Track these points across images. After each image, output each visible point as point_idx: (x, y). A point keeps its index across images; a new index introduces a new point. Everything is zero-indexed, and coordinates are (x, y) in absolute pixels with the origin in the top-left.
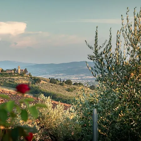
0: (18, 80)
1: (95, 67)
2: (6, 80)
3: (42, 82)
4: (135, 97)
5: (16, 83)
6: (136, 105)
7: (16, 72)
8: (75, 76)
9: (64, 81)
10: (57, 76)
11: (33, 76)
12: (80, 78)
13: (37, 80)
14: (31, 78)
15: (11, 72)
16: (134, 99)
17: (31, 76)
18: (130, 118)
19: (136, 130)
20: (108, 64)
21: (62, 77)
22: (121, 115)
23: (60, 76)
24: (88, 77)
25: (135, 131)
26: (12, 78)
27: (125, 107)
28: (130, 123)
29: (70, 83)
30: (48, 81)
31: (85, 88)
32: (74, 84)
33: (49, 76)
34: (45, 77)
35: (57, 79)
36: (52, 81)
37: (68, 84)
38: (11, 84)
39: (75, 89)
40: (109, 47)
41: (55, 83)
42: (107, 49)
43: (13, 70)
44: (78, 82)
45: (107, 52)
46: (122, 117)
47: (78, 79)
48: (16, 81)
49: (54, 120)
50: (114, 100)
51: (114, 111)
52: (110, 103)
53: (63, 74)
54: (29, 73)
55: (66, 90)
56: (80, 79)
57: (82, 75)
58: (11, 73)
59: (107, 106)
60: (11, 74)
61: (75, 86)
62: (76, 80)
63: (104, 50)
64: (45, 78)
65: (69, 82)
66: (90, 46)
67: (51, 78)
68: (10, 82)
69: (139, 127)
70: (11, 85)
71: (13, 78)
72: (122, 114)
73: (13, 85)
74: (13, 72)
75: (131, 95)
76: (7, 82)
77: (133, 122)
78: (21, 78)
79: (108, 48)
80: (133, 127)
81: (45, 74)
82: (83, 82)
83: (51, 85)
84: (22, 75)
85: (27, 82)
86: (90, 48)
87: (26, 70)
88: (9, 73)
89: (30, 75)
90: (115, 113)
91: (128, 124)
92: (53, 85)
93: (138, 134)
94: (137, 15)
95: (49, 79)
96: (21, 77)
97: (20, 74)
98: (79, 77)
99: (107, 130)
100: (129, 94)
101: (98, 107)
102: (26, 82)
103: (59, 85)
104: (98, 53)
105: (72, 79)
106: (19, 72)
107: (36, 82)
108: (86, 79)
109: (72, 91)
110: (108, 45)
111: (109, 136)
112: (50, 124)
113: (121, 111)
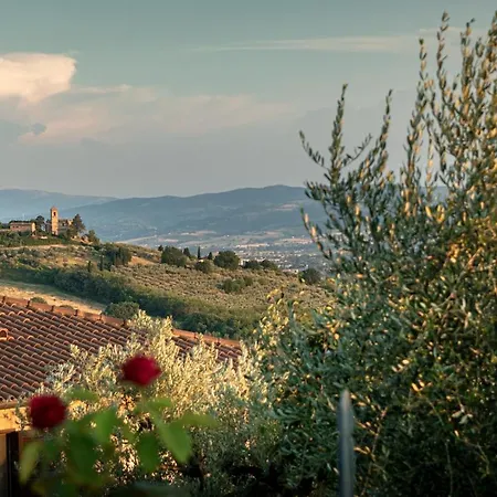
0: (51, 255)
1: (328, 226)
2: (9, 257)
3: (135, 260)
4: (466, 324)
5: (44, 267)
6: (470, 352)
7: (43, 229)
8: (247, 239)
9: (210, 257)
10: (188, 239)
11: (102, 242)
12: (265, 245)
13: (118, 254)
14: (97, 248)
15: (27, 228)
16: (461, 331)
17: (96, 240)
18: (448, 397)
19: (470, 436)
20: (372, 213)
21: (205, 243)
22: (419, 387)
23: (196, 238)
24: (293, 239)
25: (466, 440)
26: (30, 248)
27: (431, 359)
28: (451, 414)
29: (231, 261)
30: (155, 259)
31: (285, 278)
32: (247, 266)
33: (160, 240)
34: (144, 242)
35: (186, 251)
36: (170, 257)
37: (225, 267)
38: (28, 271)
39: (249, 282)
40: (377, 157)
41: (180, 263)
42: (371, 167)
43: (32, 221)
44: (259, 258)
45: (369, 174)
46: (422, 392)
47: (260, 249)
48: (45, 261)
49: (185, 399)
50: (394, 335)
51: (393, 372)
52: (380, 345)
53: (206, 232)
54: (88, 232)
55: (219, 287)
56: (268, 249)
57: (271, 234)
58: (28, 233)
59: (371, 357)
60: (26, 237)
61: (249, 273)
62: (253, 250)
63: (361, 167)
64: (145, 246)
65: (227, 260)
66: (314, 152)
67: (164, 246)
68: (25, 262)
69: (482, 426)
70: (28, 274)
71: (35, 248)
72: (422, 384)
73: (34, 273)
74: (34, 229)
75: (450, 319)
76: (13, 262)
77: (459, 409)
78: (60, 250)
79: (376, 163)
80: (460, 428)
81: (145, 232)
82: (278, 259)
83: (167, 272)
84: (64, 237)
85: (85, 263)
86: (314, 159)
87: (77, 221)
88: (20, 233)
89: (91, 236)
90: (399, 379)
91: (444, 416)
92: (172, 269)
93: (478, 450)
94: (477, 46)
95: (160, 249)
96: (62, 246)
97: (58, 236)
98: (263, 242)
99: (373, 436)
100: (445, 316)
101: (339, 361)
102: (81, 264)
103: (194, 271)
104: (341, 177)
105: (238, 249)
106: (55, 229)
107: (112, 260)
108: (288, 249)
109: (238, 291)
110: (375, 151)
111: (380, 457)
112: (172, 414)
113: (417, 373)
